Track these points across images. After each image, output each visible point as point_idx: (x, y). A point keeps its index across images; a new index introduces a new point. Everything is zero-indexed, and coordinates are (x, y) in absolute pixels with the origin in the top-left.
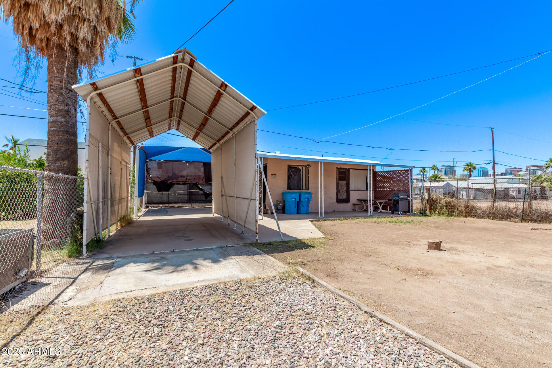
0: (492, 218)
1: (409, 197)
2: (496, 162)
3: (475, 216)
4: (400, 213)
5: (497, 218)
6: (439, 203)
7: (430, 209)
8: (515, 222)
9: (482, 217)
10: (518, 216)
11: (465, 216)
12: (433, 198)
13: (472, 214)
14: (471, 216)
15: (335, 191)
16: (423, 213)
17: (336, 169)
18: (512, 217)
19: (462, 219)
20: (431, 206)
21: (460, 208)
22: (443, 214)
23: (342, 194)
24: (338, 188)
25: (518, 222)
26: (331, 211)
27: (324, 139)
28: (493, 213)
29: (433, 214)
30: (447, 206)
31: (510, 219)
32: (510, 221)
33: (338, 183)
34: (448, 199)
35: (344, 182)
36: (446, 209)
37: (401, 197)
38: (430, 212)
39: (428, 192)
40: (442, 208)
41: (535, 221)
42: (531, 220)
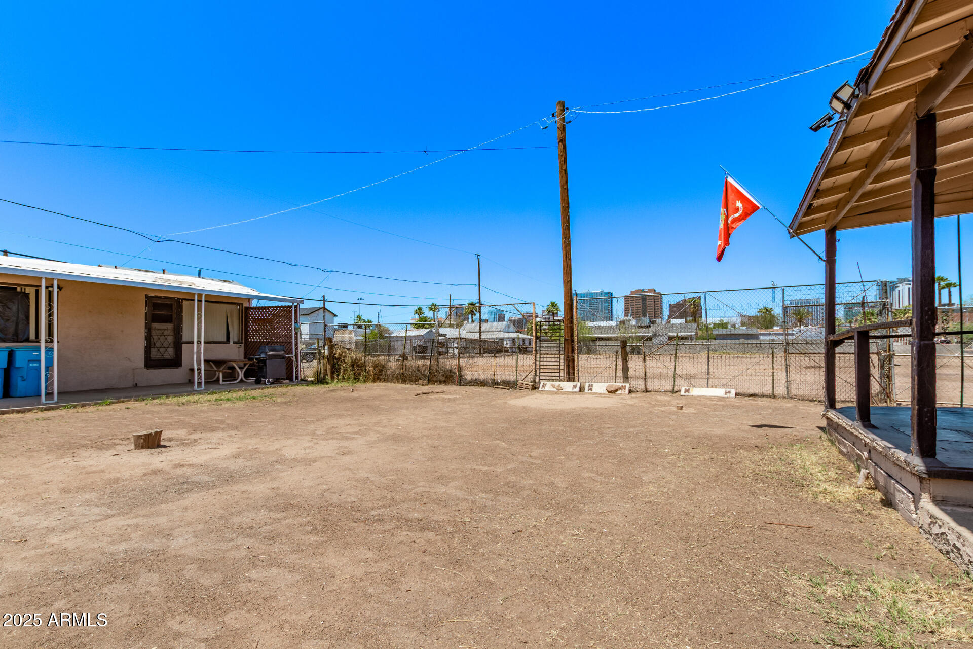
1: (291, 352)
2: (482, 302)
4: (268, 382)
5: (406, 381)
6: (344, 360)
7: (332, 373)
8: (423, 385)
10: (425, 376)
11: (374, 381)
12: (335, 354)
13: (382, 377)
14: (380, 380)
15: (142, 344)
16: (320, 380)
17: (143, 299)
18: (420, 378)
19: (370, 385)
20: (333, 367)
21: (368, 369)
22: (348, 379)
23: (161, 350)
24: (148, 338)
25: (425, 385)
26: (130, 385)
27: (170, 236)
28: (403, 374)
29: (336, 380)
30: (353, 366)
32: (418, 384)
33: (148, 328)
35: (170, 326)
36: (352, 370)
37: (271, 353)
38: (332, 378)
39: (329, 344)
40: (346, 370)
41: (440, 382)
42: (436, 381)
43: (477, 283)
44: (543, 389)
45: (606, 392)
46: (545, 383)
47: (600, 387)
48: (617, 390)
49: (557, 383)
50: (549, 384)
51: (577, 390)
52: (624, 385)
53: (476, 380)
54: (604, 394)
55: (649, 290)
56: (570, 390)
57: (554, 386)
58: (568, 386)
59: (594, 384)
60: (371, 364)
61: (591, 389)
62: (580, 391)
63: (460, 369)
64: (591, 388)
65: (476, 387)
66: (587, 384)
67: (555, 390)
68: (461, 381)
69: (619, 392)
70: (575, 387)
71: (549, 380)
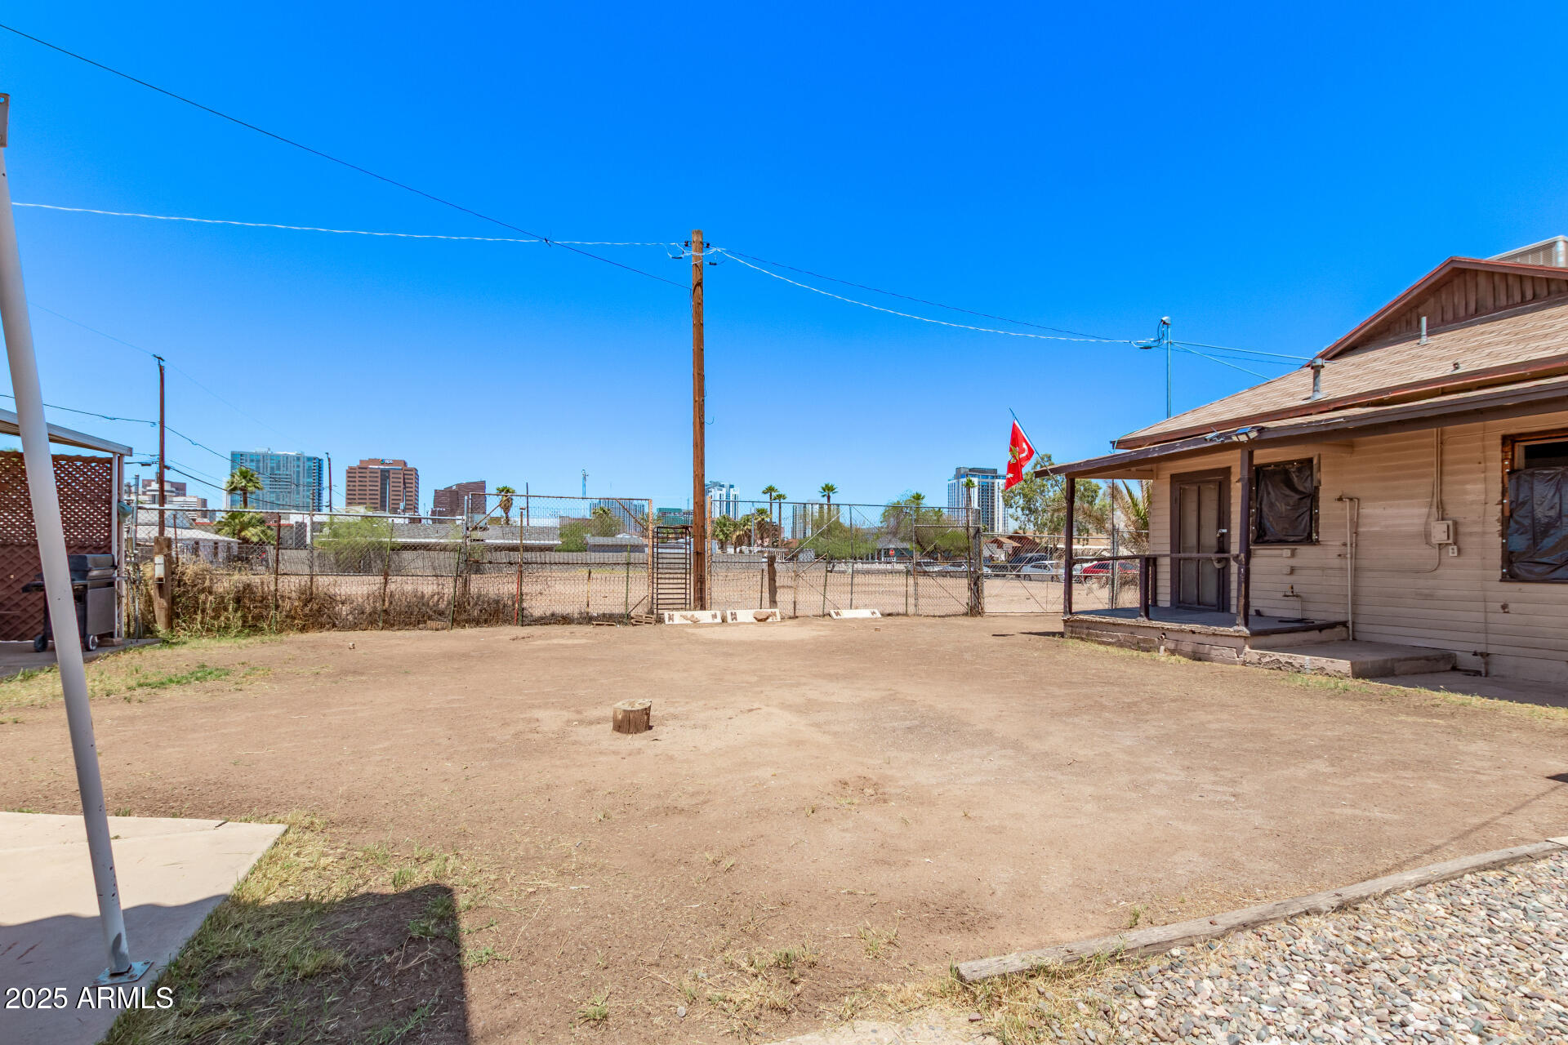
0: (381, 624)
3: (334, 625)
5: (394, 625)
6: (210, 590)
7: (171, 616)
8: (437, 630)
9: (354, 627)
10: (441, 613)
11: (303, 629)
13: (324, 620)
14: (322, 626)
16: (139, 634)
18: (430, 618)
19: (294, 636)
20: (173, 603)
21: (287, 605)
22: (224, 629)
25: (443, 629)
28: (385, 611)
29: (183, 633)
30: (238, 600)
31: (425, 622)
32: (425, 628)
34: (239, 578)
36: (236, 611)
38: (170, 625)
39: (166, 551)
40: (220, 607)
41: (477, 622)
42: (468, 621)
43: (158, 419)
44: (671, 622)
45: (755, 621)
46: (671, 613)
47: (746, 615)
48: (767, 618)
49: (689, 614)
50: (677, 615)
51: (719, 620)
52: (773, 610)
53: (553, 615)
54: (752, 623)
55: (395, 462)
56: (710, 620)
57: (685, 617)
58: (704, 616)
59: (738, 612)
60: (294, 595)
61: (736, 618)
62: (723, 621)
63: (520, 597)
64: (734, 616)
65: (556, 627)
66: (729, 612)
67: (689, 622)
68: (522, 618)
69: (770, 620)
70: (715, 616)
71: (677, 609)
